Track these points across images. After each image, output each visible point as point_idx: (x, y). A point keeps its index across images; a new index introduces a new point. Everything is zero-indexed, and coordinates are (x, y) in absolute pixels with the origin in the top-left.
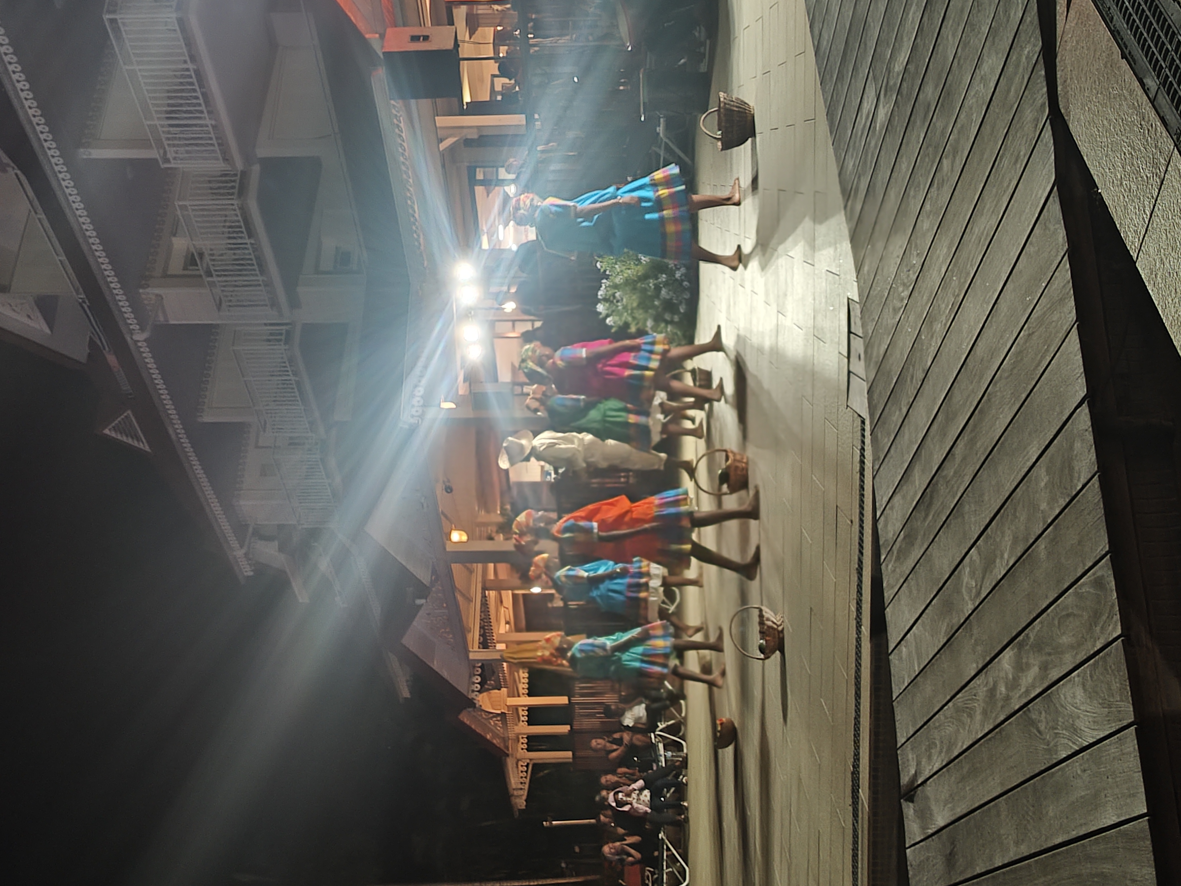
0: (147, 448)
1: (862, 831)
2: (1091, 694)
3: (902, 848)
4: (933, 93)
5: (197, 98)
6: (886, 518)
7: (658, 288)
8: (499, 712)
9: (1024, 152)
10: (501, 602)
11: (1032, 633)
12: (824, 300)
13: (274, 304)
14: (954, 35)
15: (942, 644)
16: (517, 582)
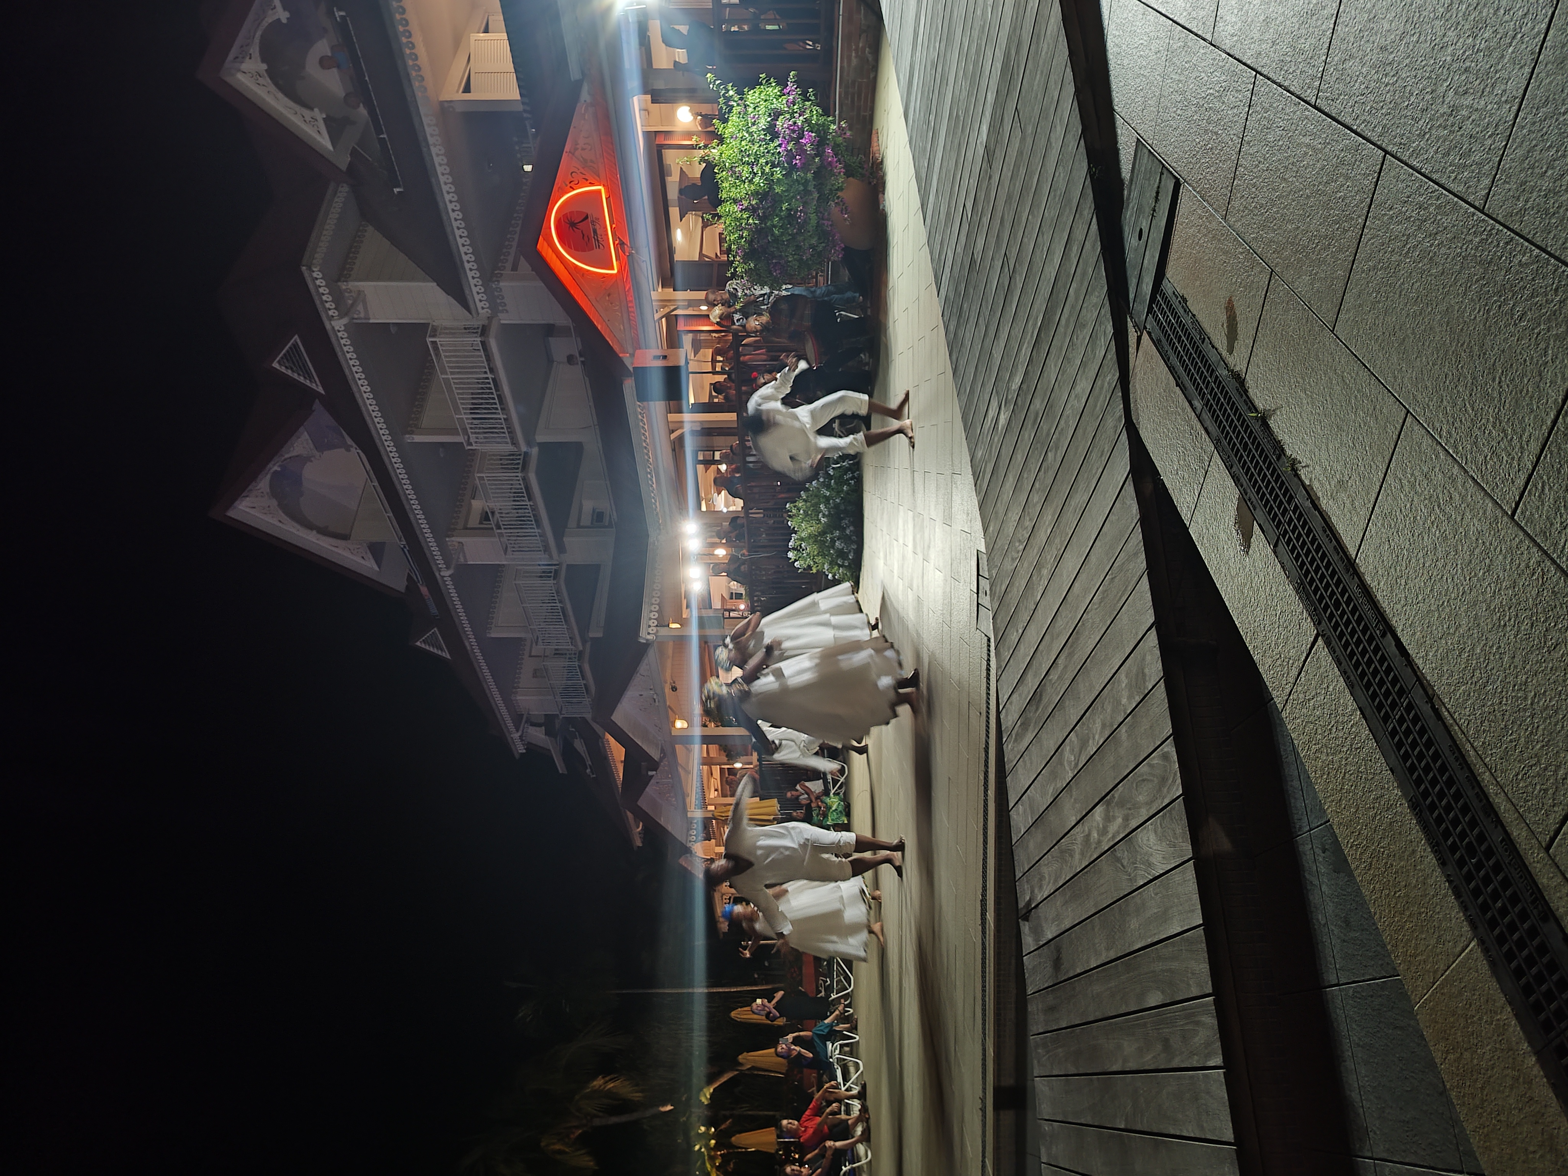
0: (449, 657)
1: (989, 945)
2: (1161, 839)
3: (1020, 956)
4: (1041, 405)
5: (494, 399)
6: (1007, 711)
7: (833, 541)
8: (709, 857)
9: (1107, 448)
10: (712, 774)
11: (1117, 793)
12: (959, 552)
13: (546, 549)
14: (1055, 366)
15: (1049, 803)
16: (725, 759)
